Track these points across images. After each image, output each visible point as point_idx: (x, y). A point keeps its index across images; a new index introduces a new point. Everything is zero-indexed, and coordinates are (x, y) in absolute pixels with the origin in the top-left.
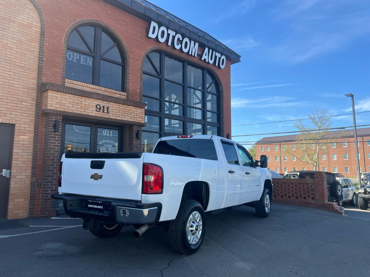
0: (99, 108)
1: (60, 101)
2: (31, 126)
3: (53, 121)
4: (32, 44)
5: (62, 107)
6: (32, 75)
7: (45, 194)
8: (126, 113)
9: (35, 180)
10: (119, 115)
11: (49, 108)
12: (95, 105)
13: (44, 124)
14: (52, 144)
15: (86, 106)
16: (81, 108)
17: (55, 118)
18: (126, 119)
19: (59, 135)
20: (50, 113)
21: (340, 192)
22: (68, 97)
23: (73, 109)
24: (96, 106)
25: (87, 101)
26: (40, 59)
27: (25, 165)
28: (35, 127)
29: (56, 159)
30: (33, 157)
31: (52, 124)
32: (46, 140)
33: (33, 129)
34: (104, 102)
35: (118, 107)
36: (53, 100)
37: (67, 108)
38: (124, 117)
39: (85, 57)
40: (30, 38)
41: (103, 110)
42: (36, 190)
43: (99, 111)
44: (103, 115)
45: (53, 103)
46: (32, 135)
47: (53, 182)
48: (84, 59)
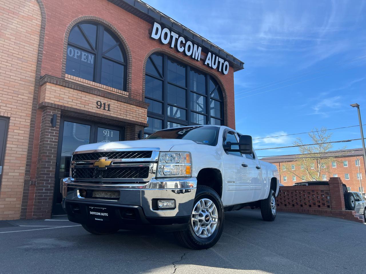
0: (99, 105)
1: (58, 95)
2: (27, 121)
3: (51, 115)
5: (61, 101)
6: (31, 68)
7: (39, 193)
8: (128, 111)
9: (28, 178)
10: (120, 113)
11: (46, 101)
12: (96, 102)
13: (41, 119)
14: (49, 140)
15: (86, 102)
16: (81, 104)
17: (53, 112)
18: (128, 119)
19: (57, 130)
20: (47, 106)
21: (353, 204)
22: (67, 91)
23: (72, 103)
24: (97, 103)
25: (87, 96)
26: (40, 52)
27: (19, 162)
28: (31, 121)
29: (52, 155)
30: (28, 153)
31: (49, 118)
32: (43, 136)
33: (29, 124)
34: (106, 99)
35: (120, 105)
36: (52, 93)
37: (66, 102)
38: (125, 116)
39: (87, 54)
40: (30, 30)
41: (104, 107)
42: (30, 189)
43: (100, 108)
44: (104, 113)
45: (51, 96)
46: (28, 130)
47: (48, 181)
48: (85, 56)
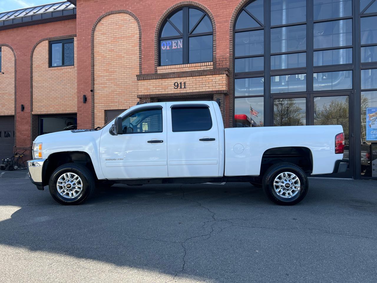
0: (177, 86)
1: (146, 87)
4: (135, 48)
5: (148, 91)
8: (203, 83)
10: (196, 87)
11: (139, 94)
12: (173, 83)
15: (166, 86)
16: (162, 89)
18: (204, 90)
22: (152, 83)
23: (156, 91)
24: (175, 84)
25: (166, 82)
26: (140, 58)
34: (181, 78)
35: (195, 80)
36: (142, 87)
37: (152, 91)
38: (201, 88)
39: (176, 41)
40: (133, 44)
41: (181, 86)
43: (177, 88)
44: (181, 91)
45: (142, 89)
48: (175, 43)
